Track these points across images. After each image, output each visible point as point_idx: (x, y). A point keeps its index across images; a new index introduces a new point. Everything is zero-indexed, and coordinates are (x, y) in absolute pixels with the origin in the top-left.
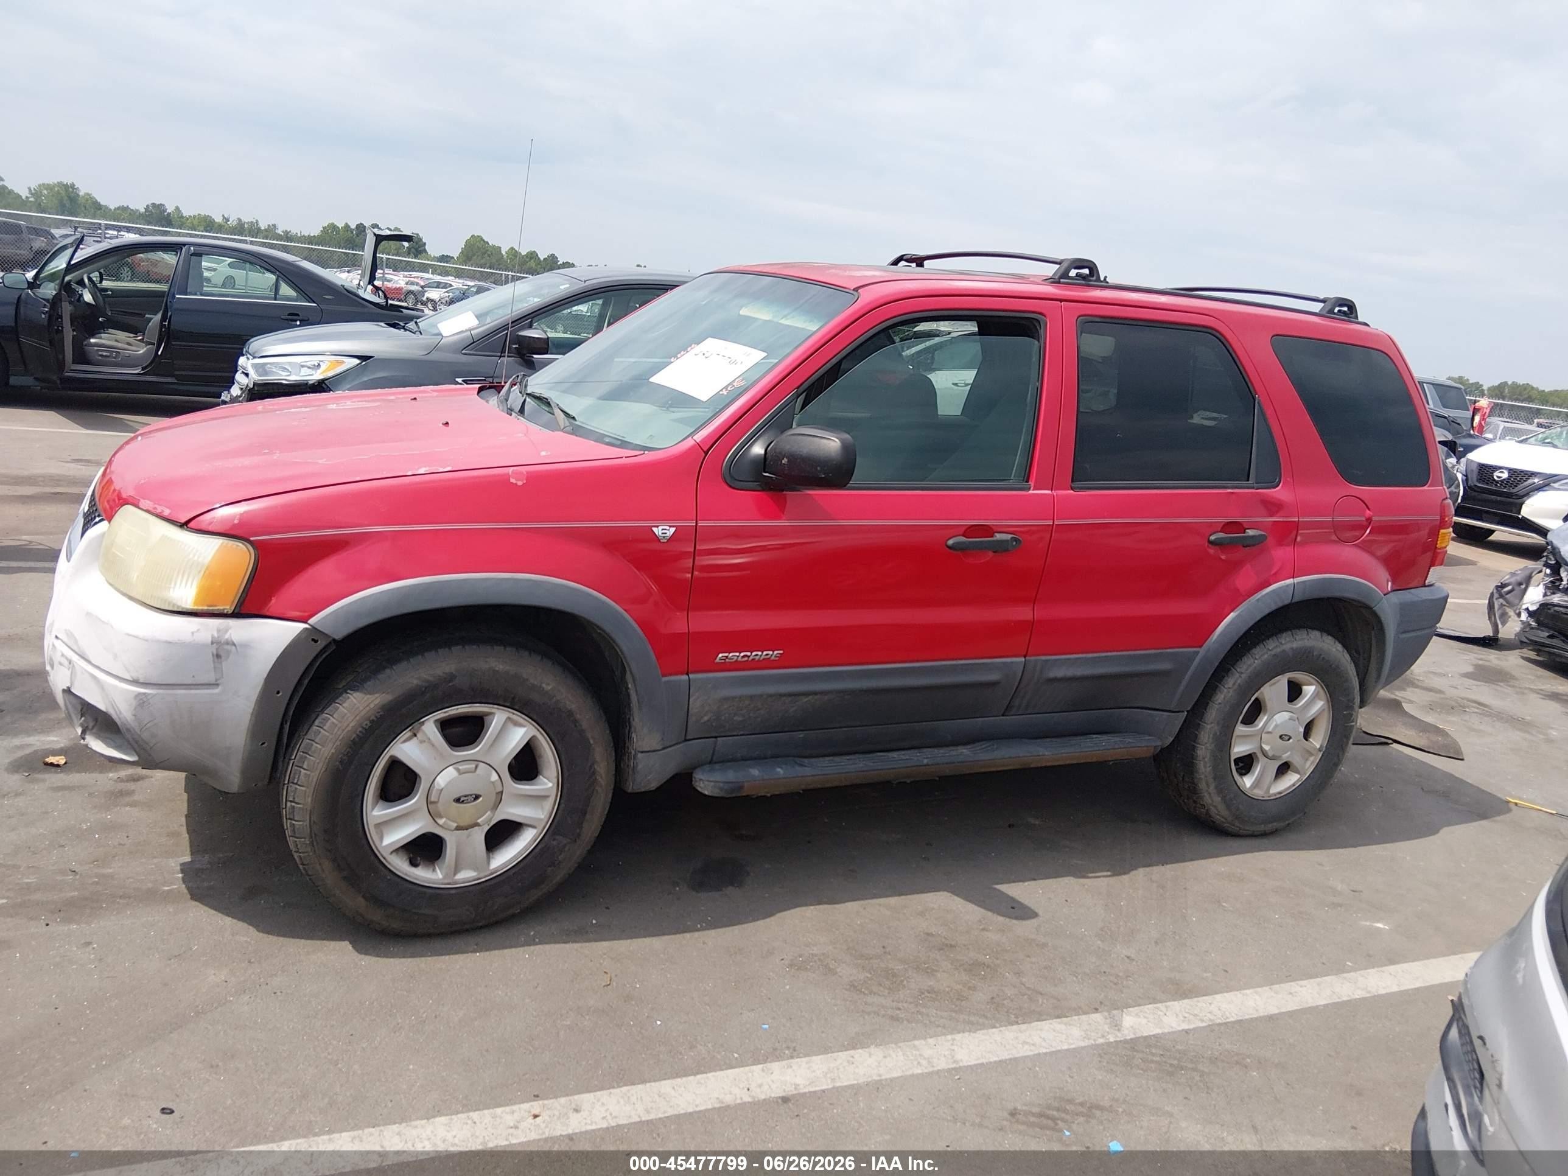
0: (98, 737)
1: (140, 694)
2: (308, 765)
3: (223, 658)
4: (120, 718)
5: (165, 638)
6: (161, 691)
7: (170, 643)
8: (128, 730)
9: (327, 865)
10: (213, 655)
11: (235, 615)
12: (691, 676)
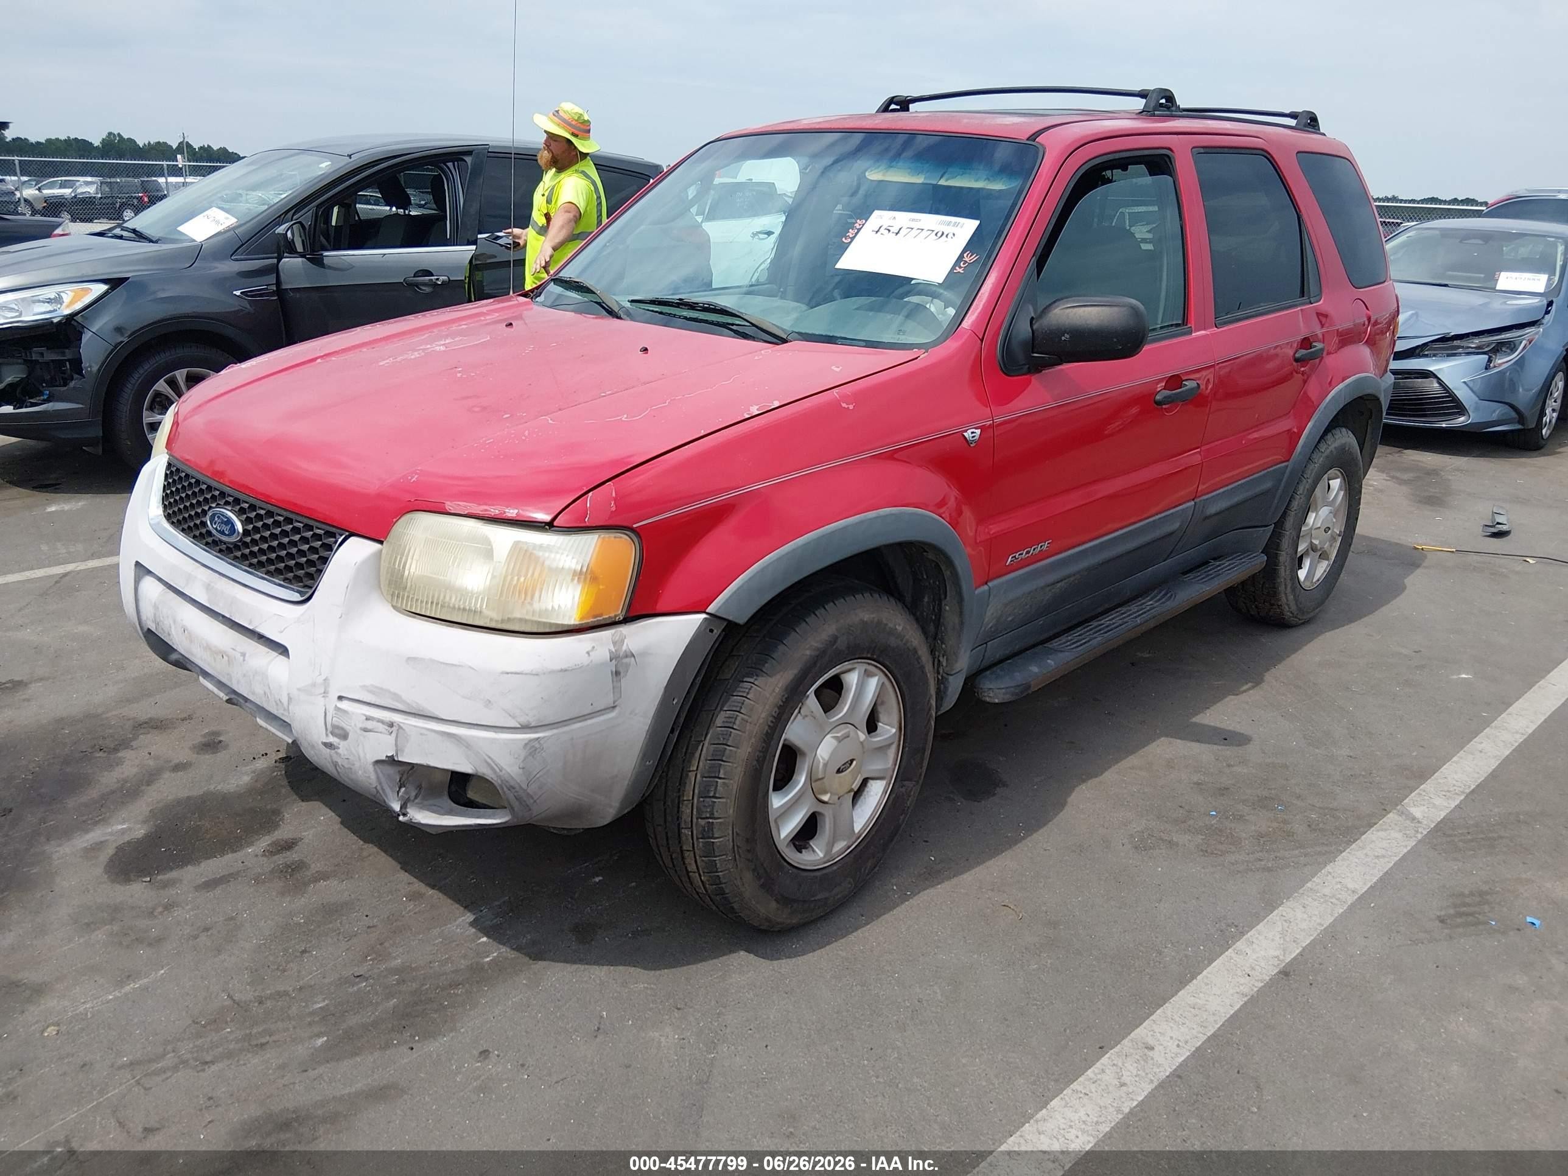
0: (422, 807)
1: (531, 740)
2: (725, 774)
3: (622, 674)
4: (499, 777)
5: (559, 667)
6: (555, 731)
7: (566, 670)
8: (511, 788)
9: (748, 876)
10: (612, 672)
11: (628, 620)
12: (990, 584)
